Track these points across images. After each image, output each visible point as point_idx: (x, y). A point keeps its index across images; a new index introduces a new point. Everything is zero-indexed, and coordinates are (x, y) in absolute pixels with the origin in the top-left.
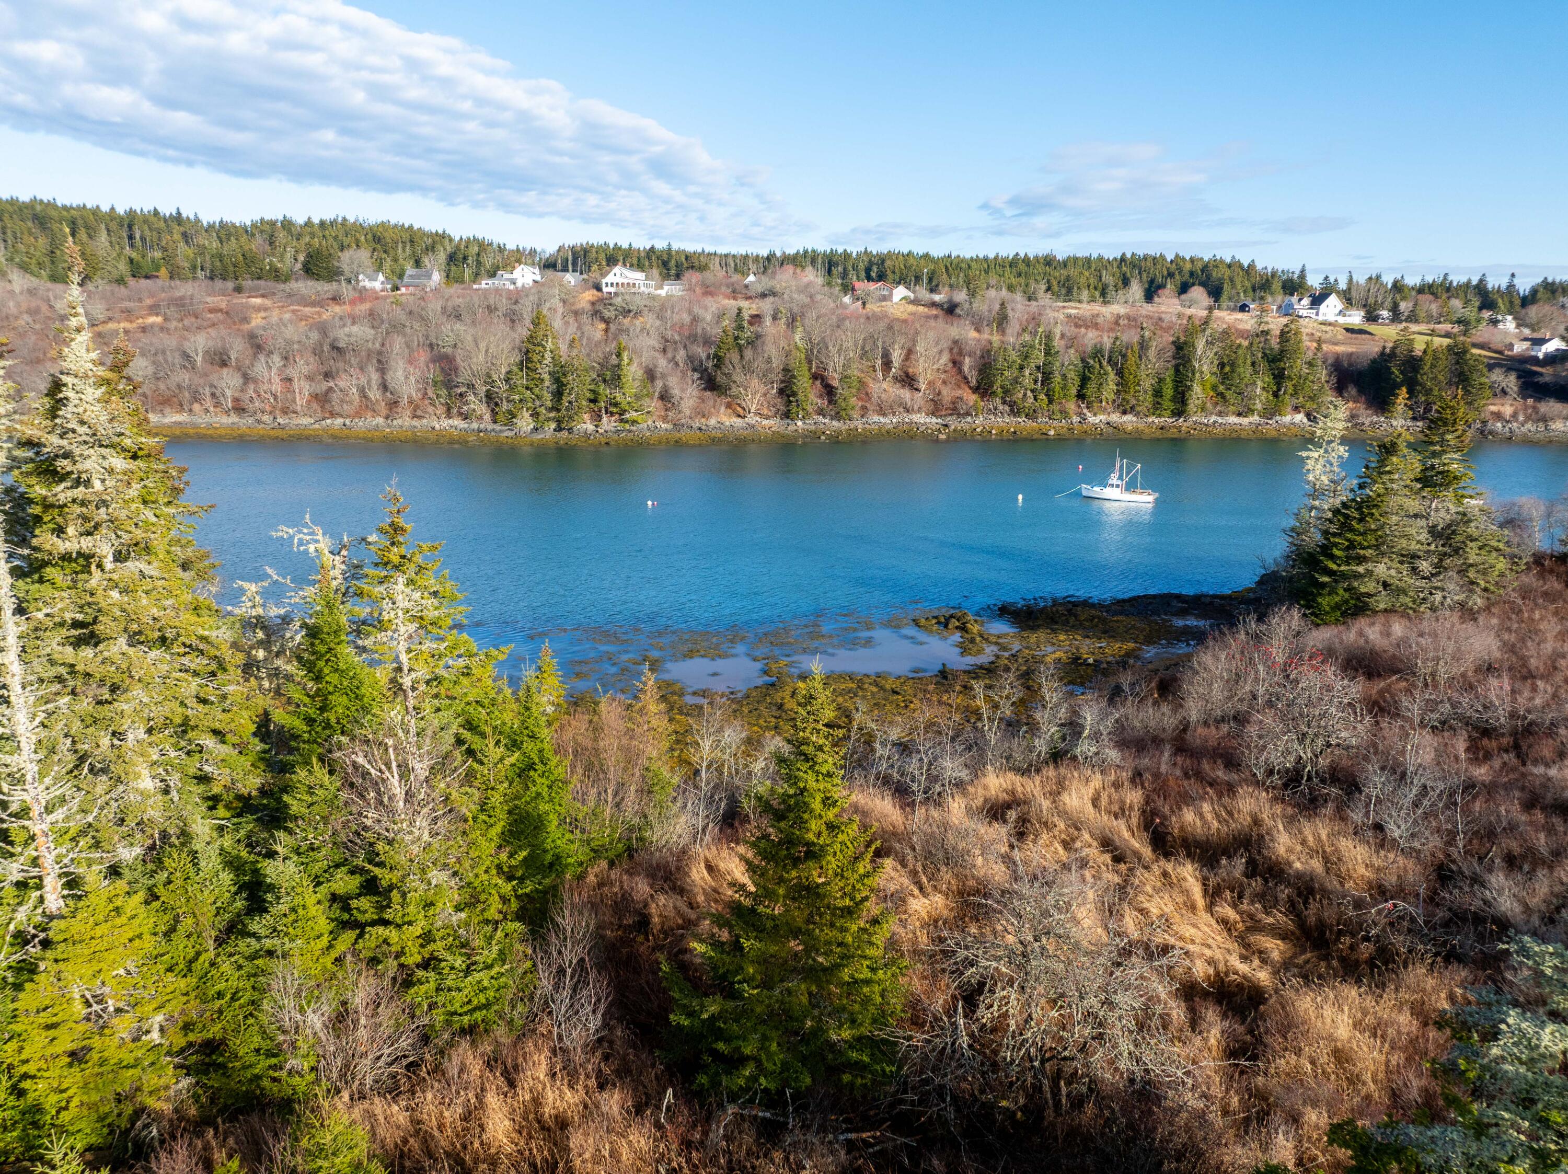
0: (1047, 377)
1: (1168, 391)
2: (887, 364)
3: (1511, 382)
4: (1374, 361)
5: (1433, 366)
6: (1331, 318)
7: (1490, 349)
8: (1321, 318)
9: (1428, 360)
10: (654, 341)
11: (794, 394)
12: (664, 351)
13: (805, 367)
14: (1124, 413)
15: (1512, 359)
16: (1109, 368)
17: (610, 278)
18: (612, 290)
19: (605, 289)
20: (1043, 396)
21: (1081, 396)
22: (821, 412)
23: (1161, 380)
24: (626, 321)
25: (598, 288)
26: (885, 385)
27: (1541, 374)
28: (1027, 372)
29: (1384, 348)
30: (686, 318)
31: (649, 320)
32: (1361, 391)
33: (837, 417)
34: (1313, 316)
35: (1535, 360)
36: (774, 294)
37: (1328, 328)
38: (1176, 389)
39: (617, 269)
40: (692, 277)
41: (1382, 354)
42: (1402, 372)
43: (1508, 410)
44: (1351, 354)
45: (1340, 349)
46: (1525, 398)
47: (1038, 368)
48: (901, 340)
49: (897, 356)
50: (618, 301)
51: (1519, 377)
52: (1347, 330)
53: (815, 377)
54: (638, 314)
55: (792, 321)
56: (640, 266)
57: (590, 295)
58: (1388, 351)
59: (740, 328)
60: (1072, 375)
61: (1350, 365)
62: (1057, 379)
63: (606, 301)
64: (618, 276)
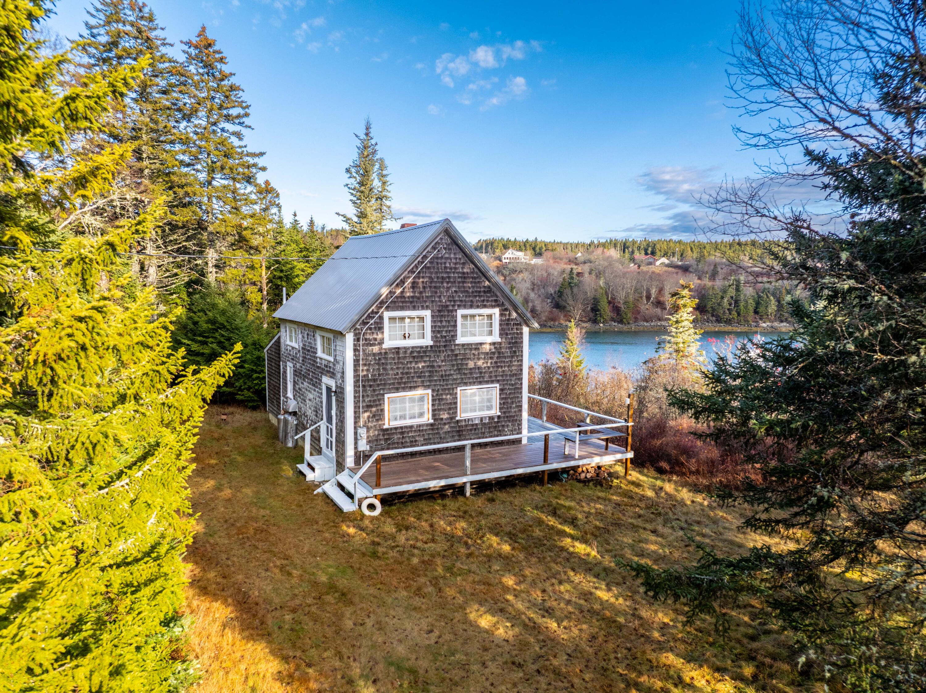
0: (737, 302)
2: (648, 297)
10: (528, 285)
11: (598, 310)
12: (533, 289)
13: (605, 297)
14: (782, 322)
16: (772, 298)
17: (507, 255)
18: (508, 261)
19: (504, 261)
20: (734, 313)
21: (756, 312)
22: (613, 320)
24: (514, 276)
25: (501, 260)
26: (647, 307)
28: (725, 300)
30: (545, 275)
31: (525, 275)
33: (621, 322)
36: (591, 262)
39: (510, 251)
40: (548, 254)
47: (732, 297)
48: (655, 283)
49: (654, 292)
50: (510, 266)
53: (609, 302)
54: (521, 272)
55: (598, 276)
56: (520, 250)
57: (497, 263)
59: (572, 278)
60: (751, 301)
62: (742, 304)
63: (505, 266)
64: (510, 255)
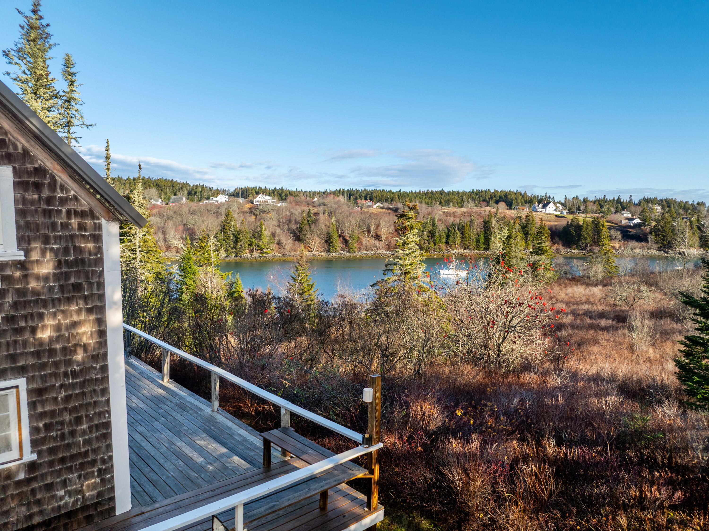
0: (433, 235)
1: (482, 240)
2: (369, 231)
3: (618, 235)
4: (564, 228)
5: (587, 228)
6: (551, 212)
7: (613, 223)
8: (547, 212)
9: (585, 226)
10: (275, 222)
11: (332, 242)
12: (279, 226)
13: (336, 232)
14: (465, 249)
15: (621, 227)
16: (458, 231)
17: (257, 199)
18: (258, 203)
19: (255, 203)
20: (432, 243)
21: (447, 242)
22: (342, 250)
23: (479, 236)
24: (264, 215)
25: (252, 203)
26: (368, 239)
27: (631, 232)
28: (425, 233)
29: (568, 222)
30: (288, 214)
31: (273, 215)
32: (560, 239)
33: (349, 251)
34: (544, 212)
35: (630, 227)
36: (324, 205)
37: (548, 216)
38: (485, 239)
39: (260, 196)
40: (291, 199)
41: (568, 224)
42: (575, 231)
43: (617, 245)
44: (556, 225)
45: (552, 223)
46: (624, 240)
47: (430, 231)
48: (374, 221)
49: (373, 227)
50: (261, 207)
51: (621, 233)
52: (556, 216)
53: (340, 236)
54: (269, 212)
55: (330, 216)
56: (269, 195)
57: (249, 205)
58: (569, 223)
59: (310, 217)
60: (443, 234)
61: (556, 229)
62: (437, 236)
63: (256, 208)
64: (260, 198)
